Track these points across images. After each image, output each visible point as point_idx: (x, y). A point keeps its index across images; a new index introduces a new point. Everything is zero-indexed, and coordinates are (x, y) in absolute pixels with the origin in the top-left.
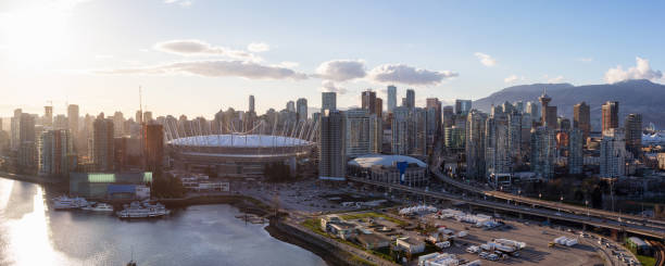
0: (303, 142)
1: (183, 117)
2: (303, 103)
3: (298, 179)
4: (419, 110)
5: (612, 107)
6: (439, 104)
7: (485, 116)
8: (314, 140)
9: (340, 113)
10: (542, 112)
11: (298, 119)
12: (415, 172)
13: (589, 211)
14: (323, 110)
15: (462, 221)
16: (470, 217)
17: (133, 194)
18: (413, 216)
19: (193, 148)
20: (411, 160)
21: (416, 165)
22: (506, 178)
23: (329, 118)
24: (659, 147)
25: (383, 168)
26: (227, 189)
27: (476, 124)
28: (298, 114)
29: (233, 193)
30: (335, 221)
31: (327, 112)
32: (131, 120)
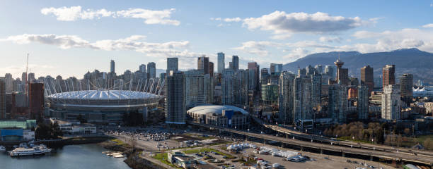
0: (153, 95)
1: (59, 77)
2: (152, 65)
3: (149, 123)
4: (242, 71)
5: (390, 69)
6: (258, 67)
7: (293, 76)
8: (162, 94)
9: (182, 73)
10: (337, 73)
11: (149, 77)
12: (239, 118)
13: (375, 146)
14: (168, 71)
15: (276, 156)
16: (281, 153)
17: (21, 137)
18: (238, 151)
19: (68, 101)
20: (236, 109)
21: (240, 113)
22: (310, 123)
23: (173, 78)
24: (426, 98)
25: (214, 115)
26: (94, 131)
27: (286, 81)
28: (149, 75)
29: (99, 134)
30: (179, 154)
31: (171, 73)
32: (18, 80)
